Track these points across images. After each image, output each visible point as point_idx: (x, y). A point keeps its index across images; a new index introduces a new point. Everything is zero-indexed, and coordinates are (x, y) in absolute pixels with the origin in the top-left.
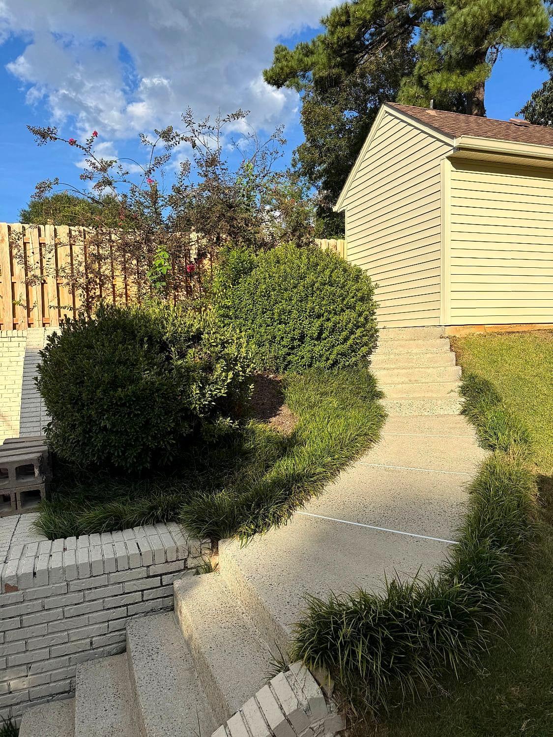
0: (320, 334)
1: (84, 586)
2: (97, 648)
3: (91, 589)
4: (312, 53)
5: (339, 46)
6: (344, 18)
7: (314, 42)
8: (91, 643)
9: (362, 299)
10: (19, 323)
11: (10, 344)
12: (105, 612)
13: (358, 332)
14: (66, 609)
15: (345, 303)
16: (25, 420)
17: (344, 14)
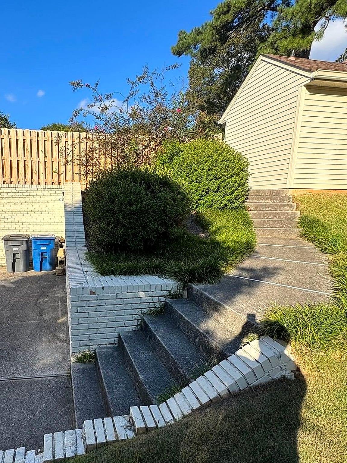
0: (218, 189)
1: (124, 297)
2: (127, 326)
3: (126, 298)
4: (201, 33)
5: (221, 27)
6: (225, 9)
7: (203, 27)
8: (125, 324)
9: (243, 170)
10: (54, 182)
11: (52, 192)
12: (131, 310)
13: (240, 189)
14: (115, 306)
15: (234, 172)
16: (67, 226)
17: (226, 7)
